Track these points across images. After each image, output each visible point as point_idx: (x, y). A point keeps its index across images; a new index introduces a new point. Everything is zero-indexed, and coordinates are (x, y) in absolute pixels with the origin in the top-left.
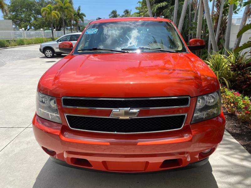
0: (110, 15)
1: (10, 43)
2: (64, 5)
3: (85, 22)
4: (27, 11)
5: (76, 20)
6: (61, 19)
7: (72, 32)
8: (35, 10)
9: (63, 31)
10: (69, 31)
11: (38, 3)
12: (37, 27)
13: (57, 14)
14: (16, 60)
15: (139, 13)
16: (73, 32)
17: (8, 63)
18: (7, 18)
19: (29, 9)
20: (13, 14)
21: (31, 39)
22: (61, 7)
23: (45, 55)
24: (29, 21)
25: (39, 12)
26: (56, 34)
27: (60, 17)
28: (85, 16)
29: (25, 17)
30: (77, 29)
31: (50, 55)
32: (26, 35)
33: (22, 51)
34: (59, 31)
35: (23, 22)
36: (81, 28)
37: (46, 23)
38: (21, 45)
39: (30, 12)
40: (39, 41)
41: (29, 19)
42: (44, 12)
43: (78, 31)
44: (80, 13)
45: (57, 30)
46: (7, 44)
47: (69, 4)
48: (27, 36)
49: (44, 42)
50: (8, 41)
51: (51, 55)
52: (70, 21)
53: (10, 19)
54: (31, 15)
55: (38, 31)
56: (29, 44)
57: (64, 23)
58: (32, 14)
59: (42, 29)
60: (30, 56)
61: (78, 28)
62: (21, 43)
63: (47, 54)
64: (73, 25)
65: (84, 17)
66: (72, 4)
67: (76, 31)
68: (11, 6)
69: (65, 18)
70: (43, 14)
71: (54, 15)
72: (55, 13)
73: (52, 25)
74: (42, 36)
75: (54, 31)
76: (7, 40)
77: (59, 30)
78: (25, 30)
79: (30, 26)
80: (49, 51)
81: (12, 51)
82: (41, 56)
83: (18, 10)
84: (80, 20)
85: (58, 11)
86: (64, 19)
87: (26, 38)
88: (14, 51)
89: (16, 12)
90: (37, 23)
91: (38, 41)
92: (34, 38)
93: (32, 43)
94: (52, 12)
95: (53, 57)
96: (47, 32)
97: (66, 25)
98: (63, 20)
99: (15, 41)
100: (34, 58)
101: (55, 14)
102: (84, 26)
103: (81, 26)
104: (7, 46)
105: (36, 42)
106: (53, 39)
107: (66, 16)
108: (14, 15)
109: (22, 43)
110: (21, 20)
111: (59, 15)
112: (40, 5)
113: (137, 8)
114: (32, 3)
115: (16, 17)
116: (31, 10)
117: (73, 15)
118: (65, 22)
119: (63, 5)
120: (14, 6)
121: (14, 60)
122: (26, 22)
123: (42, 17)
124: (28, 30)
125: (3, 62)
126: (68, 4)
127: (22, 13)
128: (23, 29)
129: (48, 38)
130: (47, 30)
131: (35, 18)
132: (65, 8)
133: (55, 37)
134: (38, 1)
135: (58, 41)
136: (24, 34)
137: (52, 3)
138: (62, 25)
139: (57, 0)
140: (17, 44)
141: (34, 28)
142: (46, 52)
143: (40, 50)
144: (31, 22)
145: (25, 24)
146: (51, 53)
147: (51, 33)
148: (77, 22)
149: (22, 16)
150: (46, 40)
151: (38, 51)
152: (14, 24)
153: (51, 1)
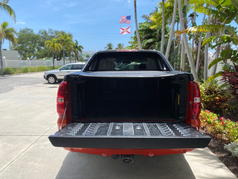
1: (15, 70)
2: (65, 38)
3: (83, 53)
4: (32, 43)
5: (75, 52)
6: (62, 51)
7: (71, 63)
8: (39, 42)
9: (63, 61)
10: (68, 61)
11: (42, 37)
12: (39, 57)
14: (23, 85)
15: (132, 47)
16: (72, 61)
17: (16, 87)
18: (14, 49)
19: (33, 42)
20: (20, 45)
21: (35, 67)
22: (63, 41)
23: (48, 81)
24: (33, 52)
25: (42, 44)
27: (62, 49)
28: (83, 48)
29: (30, 48)
30: (76, 59)
31: (53, 82)
32: (30, 64)
33: (27, 78)
34: (59, 61)
35: (28, 53)
36: (79, 58)
37: (49, 54)
38: (26, 73)
39: (34, 44)
40: (41, 70)
41: (33, 50)
42: (47, 45)
43: (77, 62)
44: (78, 45)
45: (57, 60)
46: (13, 71)
47: (70, 37)
48: (32, 65)
49: (46, 70)
50: (14, 69)
51: (54, 81)
52: (70, 52)
53: (16, 50)
54: (35, 47)
55: (40, 61)
56: (33, 71)
57: (64, 54)
58: (36, 46)
59: (44, 59)
60: (34, 82)
62: (25, 71)
64: (72, 56)
66: (72, 37)
67: (75, 61)
68: (19, 39)
71: (57, 47)
73: (53, 55)
74: (44, 65)
75: (55, 61)
79: (33, 56)
80: (52, 78)
81: (18, 77)
82: (44, 82)
83: (24, 42)
84: (78, 51)
85: (61, 44)
86: (65, 51)
87: (30, 66)
88: (20, 78)
89: (22, 43)
90: (39, 54)
92: (37, 66)
93: (35, 70)
94: (55, 44)
95: (55, 83)
96: (48, 62)
97: (66, 55)
99: (20, 69)
100: (38, 84)
101: (58, 46)
102: (81, 56)
103: (79, 57)
104: (13, 74)
105: (39, 70)
106: (54, 68)
107: (66, 48)
108: (20, 46)
109: (26, 71)
110: (26, 51)
111: (61, 47)
112: (44, 39)
113: (129, 42)
114: (37, 37)
115: (21, 48)
116: (36, 43)
117: (72, 47)
118: (66, 53)
120: (21, 39)
121: (20, 86)
122: (30, 53)
123: (45, 48)
124: (31, 60)
125: (11, 87)
126: (68, 38)
127: (27, 45)
128: (28, 58)
129: (50, 67)
130: (48, 59)
131: (39, 49)
132: (66, 42)
133: (56, 66)
134: (42, 35)
135: (60, 69)
136: (29, 62)
137: (54, 37)
138: (63, 55)
139: (58, 34)
140: (21, 72)
141: (37, 57)
142: (49, 79)
143: (44, 77)
144: (35, 52)
145: (29, 55)
146: (53, 80)
147: (52, 63)
148: (76, 53)
149: (27, 47)
150: (47, 68)
151: (41, 78)
152: (19, 54)
153: (54, 35)
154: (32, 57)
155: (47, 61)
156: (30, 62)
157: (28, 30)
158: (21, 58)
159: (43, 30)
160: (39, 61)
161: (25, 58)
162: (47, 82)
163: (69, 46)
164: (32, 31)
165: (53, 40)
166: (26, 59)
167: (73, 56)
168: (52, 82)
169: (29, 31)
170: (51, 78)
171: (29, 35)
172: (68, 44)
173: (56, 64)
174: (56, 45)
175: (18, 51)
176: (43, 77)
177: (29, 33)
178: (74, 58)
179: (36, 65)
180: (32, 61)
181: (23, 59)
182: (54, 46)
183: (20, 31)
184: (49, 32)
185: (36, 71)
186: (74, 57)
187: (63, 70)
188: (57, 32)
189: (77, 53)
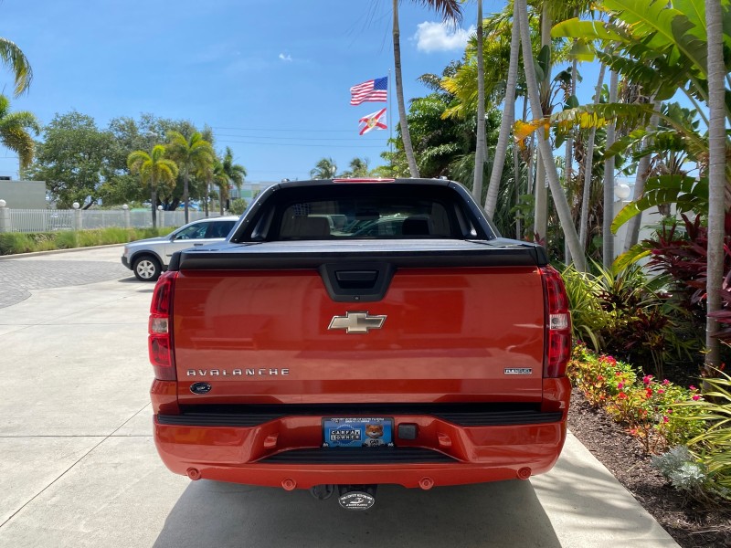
0: (312, 173)
1: (36, 241)
2: (191, 144)
3: (243, 187)
4: (89, 158)
5: (218, 184)
6: (180, 180)
7: (207, 216)
8: (109, 156)
9: (183, 212)
10: (198, 212)
11: (120, 138)
12: (112, 200)
13: (171, 168)
14: (57, 286)
15: (391, 168)
16: (210, 213)
17: (35, 293)
18: (32, 176)
19: (93, 155)
20: (51, 166)
21: (95, 232)
22: (183, 151)
23: (136, 273)
24: (91, 184)
25: (121, 162)
26: (163, 219)
27: (177, 174)
28: (245, 174)
29: (82, 175)
30: (222, 206)
31: (150, 274)
32: (81, 222)
33: (71, 263)
34: (171, 212)
35: (75, 188)
36: (232, 203)
37: (140, 190)
38: (68, 248)
39: (96, 162)
40: (116, 238)
41: (91, 179)
42: (135, 163)
43: (225, 213)
44: (233, 164)
45: (165, 209)
46: (27, 243)
47: (206, 142)
48: (88, 223)
49: (129, 239)
50: (32, 236)
51: (153, 273)
52: (205, 186)
53: (39, 178)
54: (98, 170)
55: (113, 211)
56: (89, 244)
57: (186, 190)
58: (102, 165)
59: (125, 206)
60: (91, 277)
61: (225, 203)
62: (67, 243)
63: (141, 270)
64: (211, 197)
65: (242, 174)
66: (211, 141)
67: (219, 213)
68: (47, 146)
69: (191, 178)
70: (133, 166)
71: (164, 170)
72: (168, 165)
73: (154, 194)
74: (124, 224)
75: (157, 212)
76: (30, 233)
77: (172, 208)
78: (81, 206)
79: (92, 198)
80: (148, 264)
81: (42, 262)
82: (124, 275)
83: (64, 156)
84: (231, 182)
85: (175, 160)
86: (189, 182)
87: (81, 228)
88: (49, 263)
89: (59, 159)
90: (112, 190)
91: (112, 237)
92: (102, 229)
93: (97, 241)
94: (159, 162)
96: (138, 214)
97: (194, 194)
98: (186, 183)
99: (50, 236)
100: (104, 281)
101: (168, 169)
102: (240, 198)
103: (233, 199)
104: (28, 251)
105: (108, 240)
106: (153, 233)
107: (194, 173)
108: (52, 169)
109: (69, 242)
110: (71, 183)
111: (177, 170)
112: (126, 145)
113: (384, 155)
114: (104, 139)
115: (56, 174)
116: (99, 157)
117: (212, 168)
118: (191, 189)
119: (187, 145)
120: (55, 146)
121: (50, 287)
122: (81, 187)
123: (129, 174)
124: (85, 209)
125: (21, 290)
126: (200, 143)
127: (74, 163)
128: (76, 204)
129: (141, 230)
130: (137, 207)
131: (109, 178)
132: (192, 154)
133: (161, 226)
134: (120, 134)
135: (173, 237)
136: (78, 217)
137: (157, 140)
138: (182, 194)
139: (170, 133)
140: (54, 246)
141: (104, 202)
142: (139, 266)
143: (124, 259)
144: (96, 186)
145: (80, 192)
146: (152, 269)
147: (151, 217)
148: (222, 188)
149: (73, 171)
150: (135, 233)
151: (114, 264)
152: (49, 191)
153: (156, 134)
154: (88, 200)
155: (134, 211)
156: (80, 216)
157: (79, 118)
158: (54, 205)
159: (123, 119)
160: (108, 212)
161: (65, 204)
162: (132, 274)
163: (202, 165)
164: (90, 123)
165: (154, 149)
166: (70, 207)
167: (213, 196)
168: (147, 277)
169: (81, 123)
170: (145, 262)
171: (82, 134)
172: (200, 161)
173: (160, 222)
174: (162, 163)
175: (44, 182)
176: (120, 261)
177: (80, 127)
178: (218, 202)
179: (99, 223)
180: (87, 211)
181: (60, 207)
182: (155, 168)
183: (55, 123)
184: (142, 124)
185: (100, 241)
186: (217, 199)
187: (180, 238)
188: (164, 126)
189: (226, 187)
